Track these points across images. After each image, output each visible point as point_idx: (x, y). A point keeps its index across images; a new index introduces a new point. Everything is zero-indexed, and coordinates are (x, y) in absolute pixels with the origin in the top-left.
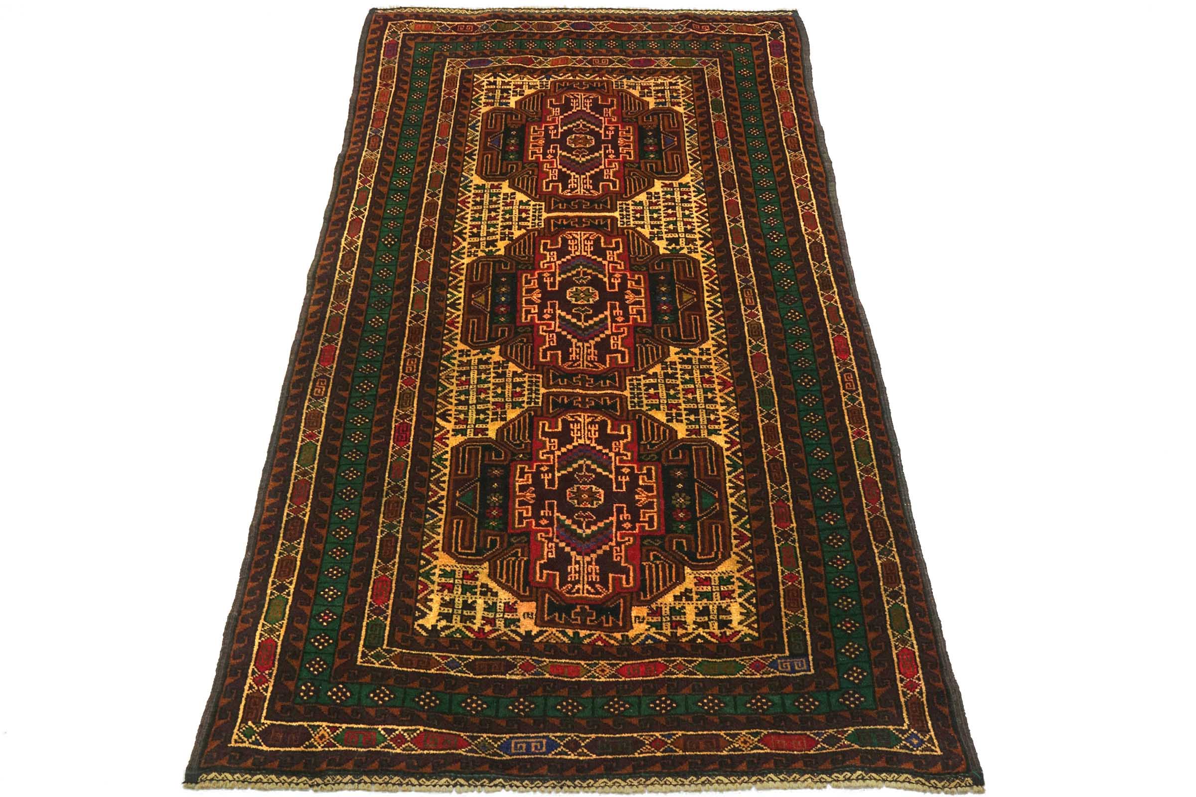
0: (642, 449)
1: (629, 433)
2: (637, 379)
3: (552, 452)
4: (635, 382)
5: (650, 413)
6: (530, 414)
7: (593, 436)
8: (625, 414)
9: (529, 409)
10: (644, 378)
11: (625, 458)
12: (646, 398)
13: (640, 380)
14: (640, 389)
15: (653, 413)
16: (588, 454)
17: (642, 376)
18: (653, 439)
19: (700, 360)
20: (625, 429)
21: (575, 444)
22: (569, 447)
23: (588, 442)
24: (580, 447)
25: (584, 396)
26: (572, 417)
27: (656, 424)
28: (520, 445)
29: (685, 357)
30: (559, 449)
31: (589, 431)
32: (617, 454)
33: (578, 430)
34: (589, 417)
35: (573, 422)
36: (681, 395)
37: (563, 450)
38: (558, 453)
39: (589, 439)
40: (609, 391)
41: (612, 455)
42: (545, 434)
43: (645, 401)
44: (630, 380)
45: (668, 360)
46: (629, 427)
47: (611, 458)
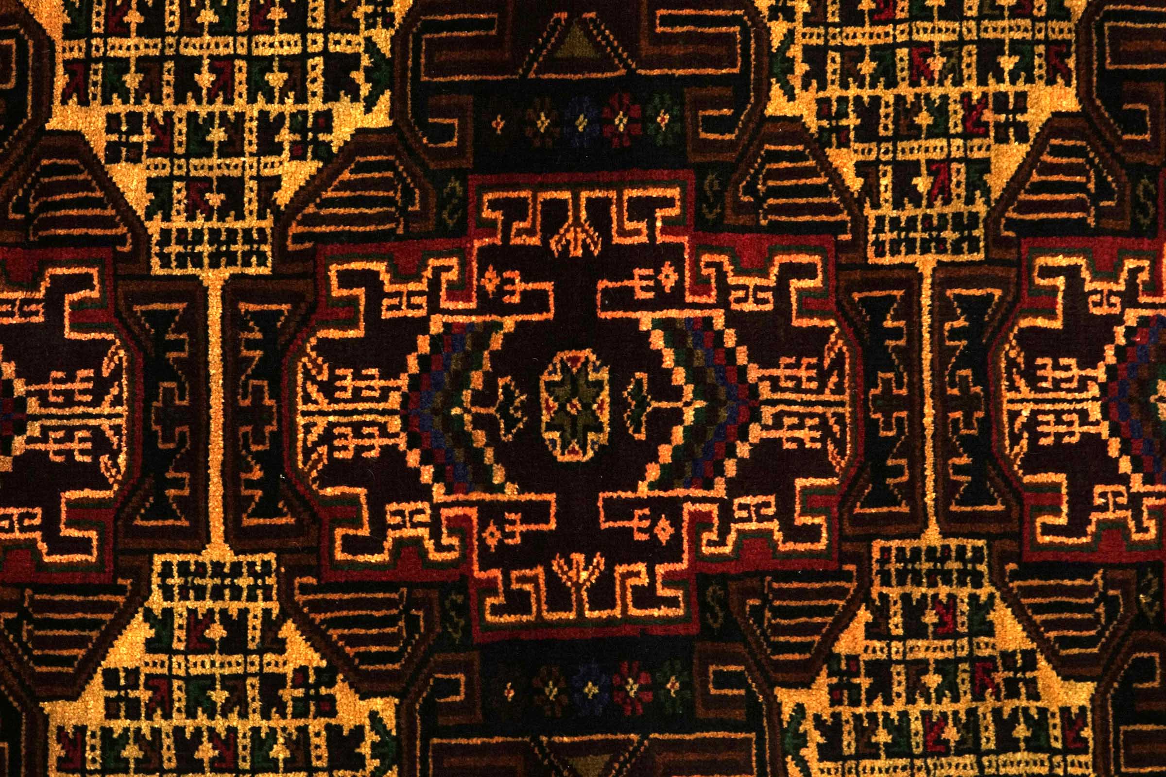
0: (1110, 223)
1: (1062, 261)
2: (879, 230)
3: (1135, 500)
4: (887, 236)
5: (995, 195)
6: (1014, 576)
7: (1075, 371)
8: (999, 271)
9: (998, 580)
10: (876, 205)
11: (1144, 276)
12: (947, 201)
13: (880, 219)
14: (912, 220)
15: (997, 182)
16: (1132, 390)
17: (871, 214)
18: (1081, 187)
19: (808, 21)
20: (1049, 272)
21: (1104, 430)
22: (1114, 448)
23: (1094, 390)
24: (1114, 411)
25: (944, 404)
26: (1015, 439)
27: (1035, 177)
28: (1111, 604)
29: (801, 68)
30: (1125, 480)
31: (1057, 385)
32: (1130, 299)
33: (1059, 422)
34: (1013, 387)
35: (1035, 437)
36: (936, 92)
37: (1125, 465)
38: (1137, 484)
39: (1083, 386)
40: (926, 320)
41: (1132, 317)
42: (1076, 526)
43: (958, 206)
44: (880, 253)
45: (812, 123)
46: (1041, 261)
47: (1143, 320)
